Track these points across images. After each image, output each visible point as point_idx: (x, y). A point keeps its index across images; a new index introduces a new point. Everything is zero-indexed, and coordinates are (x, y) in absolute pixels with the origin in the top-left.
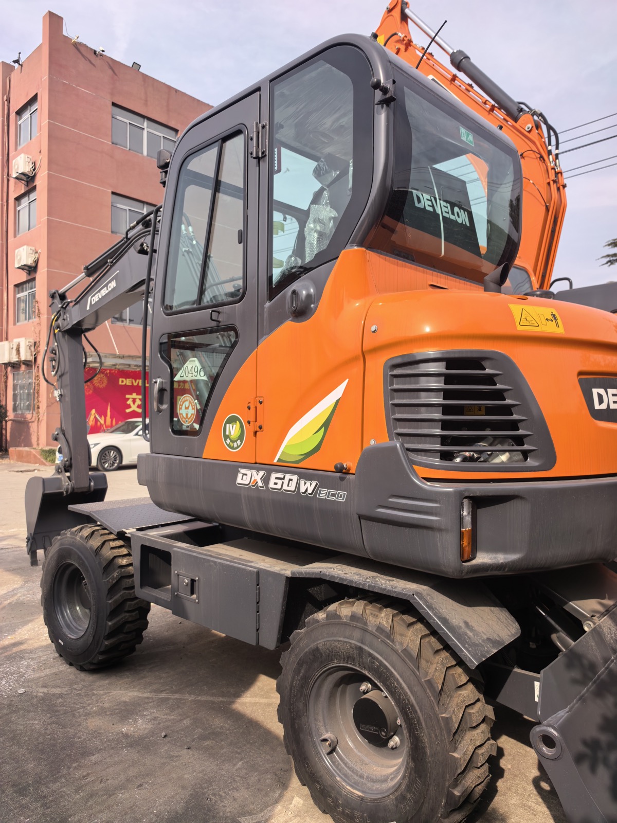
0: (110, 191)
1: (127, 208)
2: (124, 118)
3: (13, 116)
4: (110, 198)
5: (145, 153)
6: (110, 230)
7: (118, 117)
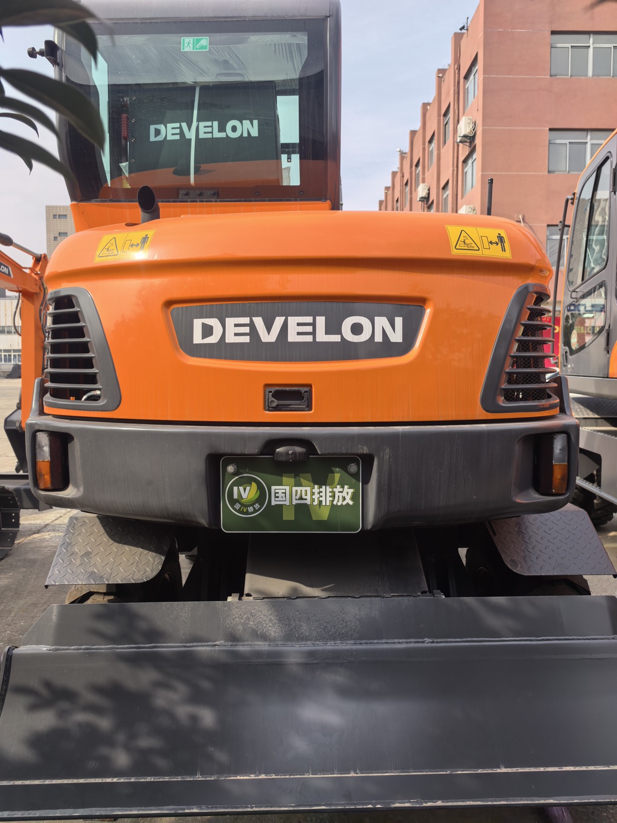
0: (548, 128)
1: (567, 141)
2: (565, 43)
3: (462, 80)
4: (547, 135)
5: (590, 73)
6: (547, 171)
7: (559, 45)
